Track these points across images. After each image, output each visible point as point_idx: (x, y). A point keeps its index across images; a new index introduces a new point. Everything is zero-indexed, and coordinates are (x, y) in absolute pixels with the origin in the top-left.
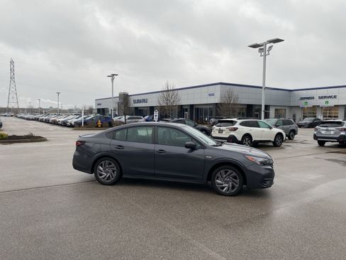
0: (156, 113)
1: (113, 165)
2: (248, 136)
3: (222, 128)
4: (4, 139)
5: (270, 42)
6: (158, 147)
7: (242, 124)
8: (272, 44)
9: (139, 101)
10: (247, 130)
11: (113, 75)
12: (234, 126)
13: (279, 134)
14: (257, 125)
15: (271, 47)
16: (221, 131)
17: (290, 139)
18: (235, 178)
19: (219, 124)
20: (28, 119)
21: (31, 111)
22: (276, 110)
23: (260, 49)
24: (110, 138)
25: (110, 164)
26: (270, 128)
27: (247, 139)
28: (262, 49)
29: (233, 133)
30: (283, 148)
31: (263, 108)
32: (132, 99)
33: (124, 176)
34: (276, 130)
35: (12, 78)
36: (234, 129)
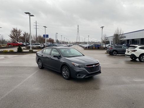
3: (129, 50)
7: (140, 48)
11: (103, 27)
12: (135, 49)
16: (128, 52)
18: (68, 72)
35: (78, 31)
36: (134, 51)
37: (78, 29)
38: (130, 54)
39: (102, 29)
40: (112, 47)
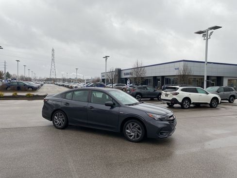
0: (128, 82)
1: (63, 116)
2: (187, 99)
3: (168, 93)
4: (29, 97)
5: (211, 29)
6: (90, 105)
7: (182, 90)
8: (213, 30)
9: (127, 74)
10: (186, 94)
11: (107, 57)
12: (177, 92)
13: (215, 99)
14: (196, 91)
15: (211, 33)
16: (167, 95)
17: (230, 102)
18: (139, 129)
19: (166, 90)
20: (59, 85)
21: (64, 80)
22: (229, 80)
23: (204, 35)
24: (62, 98)
25: (61, 115)
26: (207, 93)
27: (186, 101)
28: (205, 34)
29: (175, 97)
30: (218, 109)
31: (205, 79)
32: (123, 72)
33: (69, 124)
34: (212, 95)
35: (53, 60)
36: (177, 94)
37: (53, 55)
38: (171, 99)
39: (106, 60)
40: (135, 89)
